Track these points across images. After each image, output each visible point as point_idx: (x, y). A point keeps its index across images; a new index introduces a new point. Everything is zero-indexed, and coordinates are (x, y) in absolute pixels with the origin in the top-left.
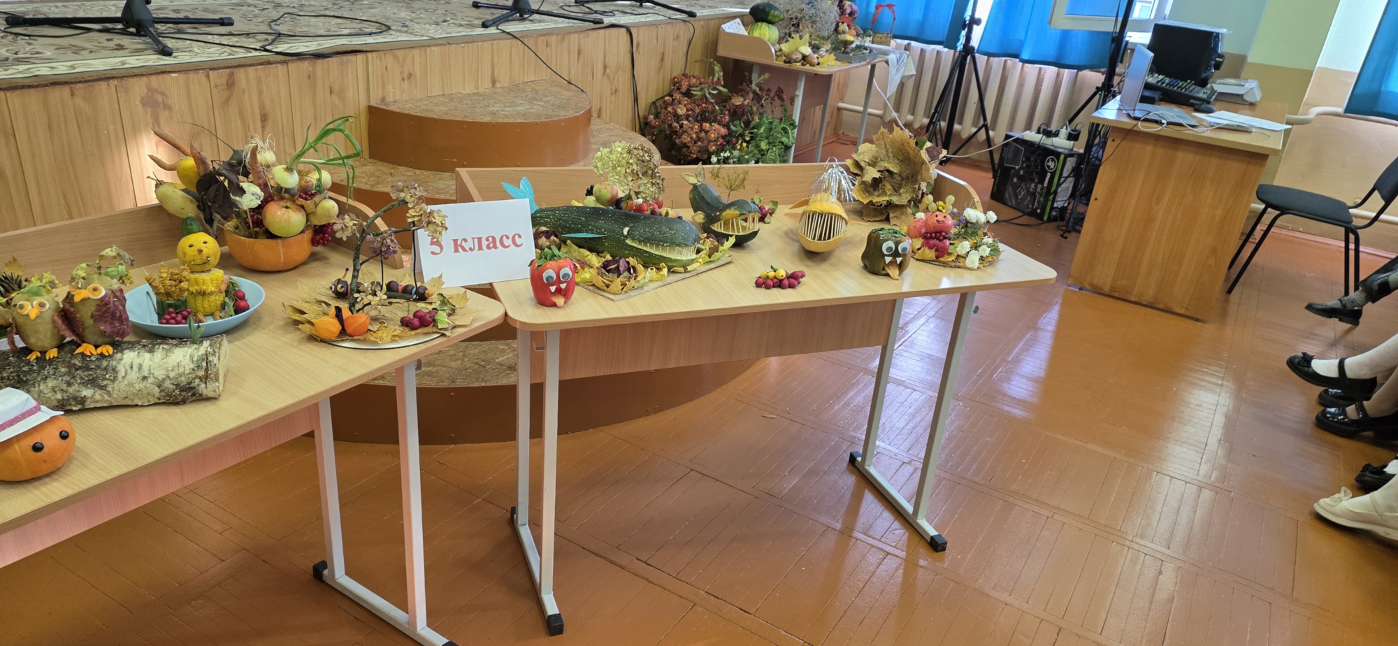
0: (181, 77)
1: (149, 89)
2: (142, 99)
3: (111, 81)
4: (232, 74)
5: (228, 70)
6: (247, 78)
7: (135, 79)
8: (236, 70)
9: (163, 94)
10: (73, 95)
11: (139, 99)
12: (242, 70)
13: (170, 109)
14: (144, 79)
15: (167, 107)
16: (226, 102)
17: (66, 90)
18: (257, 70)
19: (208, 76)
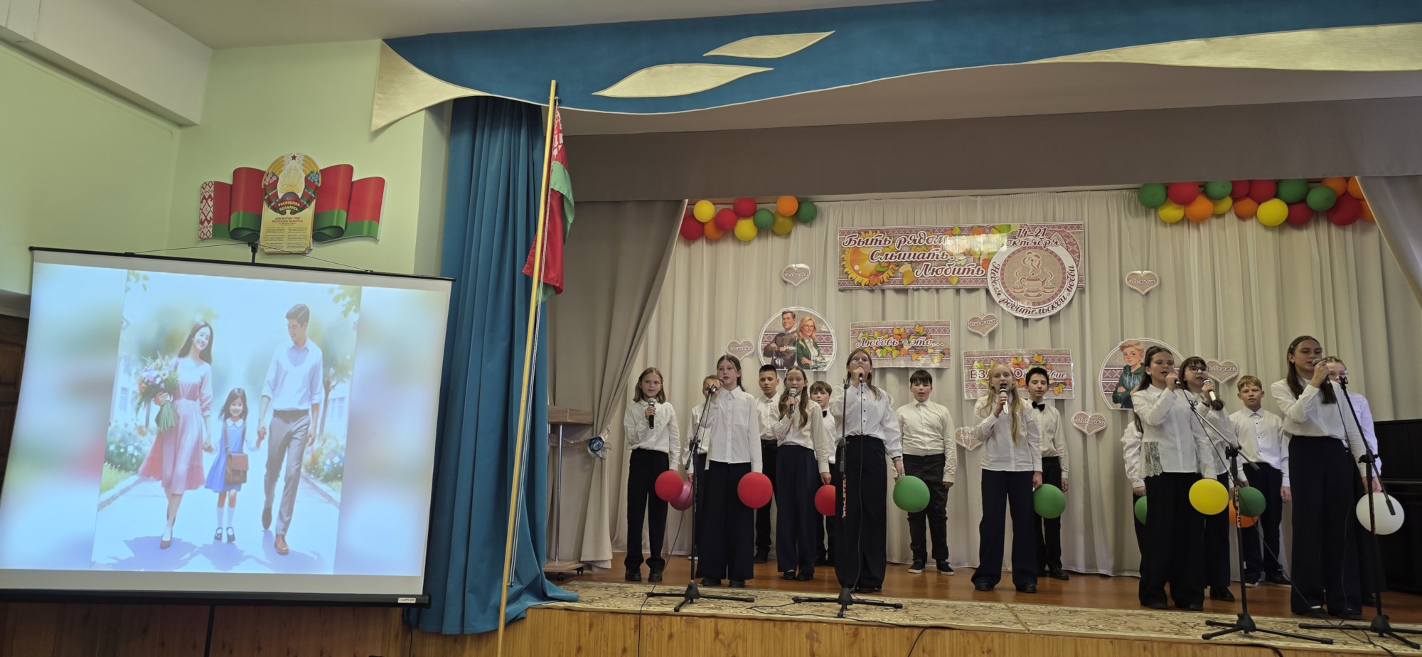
0: (828, 626)
1: (811, 629)
2: (807, 634)
3: (793, 623)
4: (857, 629)
5: (855, 626)
7: (805, 624)
8: (860, 627)
9: (817, 634)
10: (774, 626)
11: (805, 634)
12: (864, 627)
13: (820, 642)
14: (809, 624)
15: (818, 641)
16: (852, 645)
17: (772, 624)
18: (873, 629)
19: (843, 628)
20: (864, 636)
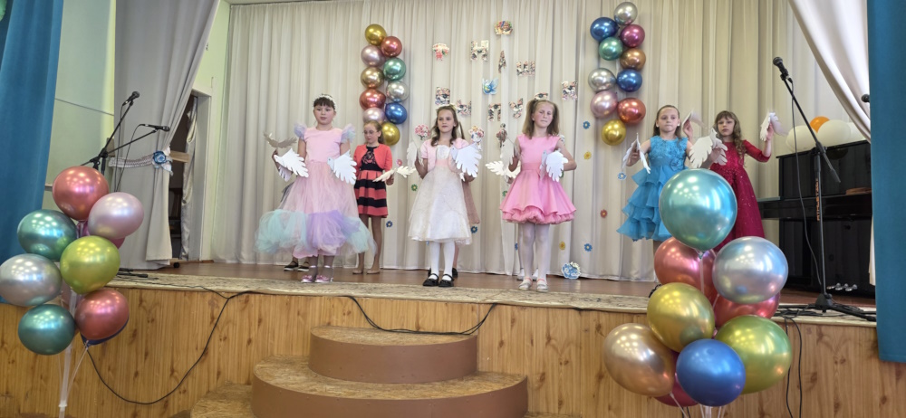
6: (255, 300)
20: (253, 302)
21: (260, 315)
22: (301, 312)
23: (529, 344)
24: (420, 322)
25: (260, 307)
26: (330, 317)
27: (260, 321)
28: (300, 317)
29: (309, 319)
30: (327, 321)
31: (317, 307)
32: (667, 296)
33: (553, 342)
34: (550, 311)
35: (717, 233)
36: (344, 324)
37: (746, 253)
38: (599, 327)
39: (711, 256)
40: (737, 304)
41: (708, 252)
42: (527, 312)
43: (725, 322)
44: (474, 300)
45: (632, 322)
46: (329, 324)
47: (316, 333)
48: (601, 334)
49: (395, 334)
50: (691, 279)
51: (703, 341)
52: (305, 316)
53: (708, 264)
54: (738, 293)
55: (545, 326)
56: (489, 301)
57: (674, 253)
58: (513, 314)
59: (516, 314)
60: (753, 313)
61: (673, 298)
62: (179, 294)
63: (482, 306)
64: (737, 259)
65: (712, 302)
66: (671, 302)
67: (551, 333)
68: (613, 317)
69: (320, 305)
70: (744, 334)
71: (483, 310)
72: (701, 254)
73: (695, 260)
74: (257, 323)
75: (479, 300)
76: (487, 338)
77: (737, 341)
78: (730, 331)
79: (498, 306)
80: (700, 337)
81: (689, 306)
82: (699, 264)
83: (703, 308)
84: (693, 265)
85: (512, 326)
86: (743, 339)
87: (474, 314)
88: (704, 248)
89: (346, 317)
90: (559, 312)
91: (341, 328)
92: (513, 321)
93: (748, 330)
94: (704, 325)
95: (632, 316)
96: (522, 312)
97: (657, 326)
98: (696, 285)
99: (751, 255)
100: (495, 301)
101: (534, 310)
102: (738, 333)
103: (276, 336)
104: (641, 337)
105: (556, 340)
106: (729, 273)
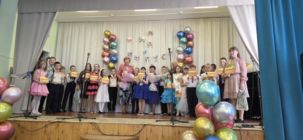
6: (61, 125)
21: (63, 130)
22: (78, 129)
23: (156, 139)
24: (119, 132)
25: (63, 127)
26: (88, 130)
27: (62, 132)
28: (77, 131)
29: (80, 131)
30: (87, 132)
31: (83, 127)
32: (200, 122)
33: (164, 137)
34: (163, 127)
35: (214, 101)
36: (93, 133)
37: (223, 107)
38: (179, 132)
39: (213, 108)
40: (221, 124)
41: (211, 107)
42: (156, 127)
43: (218, 130)
44: (138, 123)
45: (190, 130)
46: (87, 133)
47: (82, 136)
48: (180, 134)
49: (110, 136)
50: (207, 116)
51: (211, 137)
52: (79, 130)
53: (212, 111)
54: (221, 120)
55: (161, 132)
56: (143, 124)
57: (201, 107)
58: (151, 128)
59: (152, 128)
60: (226, 127)
61: (201, 122)
62: (33, 123)
63: (141, 126)
64: (220, 109)
65: (214, 123)
66: (201, 123)
67: (163, 134)
68: (183, 128)
69: (84, 127)
70: (223, 134)
71: (141, 127)
72: (209, 108)
73: (208, 110)
74: (61, 133)
75: (140, 124)
76: (142, 137)
77: (221, 136)
78: (219, 133)
79: (146, 126)
80: (210, 135)
81: (206, 125)
82: (209, 110)
83: (211, 126)
84: (207, 111)
85: (151, 132)
86: (223, 135)
87: (138, 128)
88: (210, 106)
89: (93, 130)
90: (166, 127)
91: (91, 134)
92: (151, 131)
93: (225, 132)
94: (211, 131)
95: (190, 128)
96: (154, 127)
97: (197, 132)
98: (208, 118)
99: (224, 108)
100: (145, 124)
101: (158, 127)
102: (221, 133)
103: (68, 137)
104: (192, 135)
105: (165, 137)
106: (218, 113)
